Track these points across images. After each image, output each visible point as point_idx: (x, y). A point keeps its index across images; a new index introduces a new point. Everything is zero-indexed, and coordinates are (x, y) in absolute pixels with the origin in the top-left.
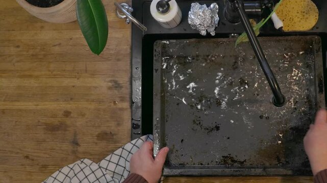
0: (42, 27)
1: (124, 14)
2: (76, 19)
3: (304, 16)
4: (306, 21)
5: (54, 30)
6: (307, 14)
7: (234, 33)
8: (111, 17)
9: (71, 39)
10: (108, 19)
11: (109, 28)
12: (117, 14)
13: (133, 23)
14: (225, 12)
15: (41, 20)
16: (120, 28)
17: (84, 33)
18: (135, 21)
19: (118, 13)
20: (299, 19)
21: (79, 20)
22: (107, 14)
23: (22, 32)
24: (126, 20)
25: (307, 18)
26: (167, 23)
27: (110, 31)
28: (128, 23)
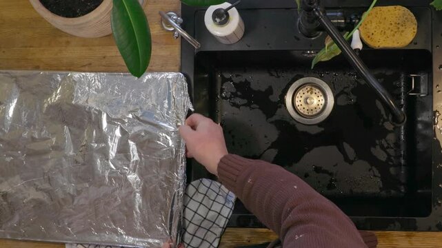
0: (68, 43)
1: (171, 26)
2: (111, 32)
3: (399, 28)
4: (401, 35)
5: (83, 46)
6: (402, 26)
7: (310, 50)
8: (155, 30)
9: (104, 57)
10: (151, 33)
11: (153, 44)
12: (162, 26)
13: (182, 38)
14: (299, 23)
15: (66, 33)
16: (166, 44)
17: (121, 50)
18: (185, 34)
19: (164, 25)
20: (393, 32)
21: (114, 33)
22: (150, 26)
23: (42, 48)
24: (174, 35)
25: (403, 31)
26: (226, 38)
27: (153, 47)
28: (177, 38)
